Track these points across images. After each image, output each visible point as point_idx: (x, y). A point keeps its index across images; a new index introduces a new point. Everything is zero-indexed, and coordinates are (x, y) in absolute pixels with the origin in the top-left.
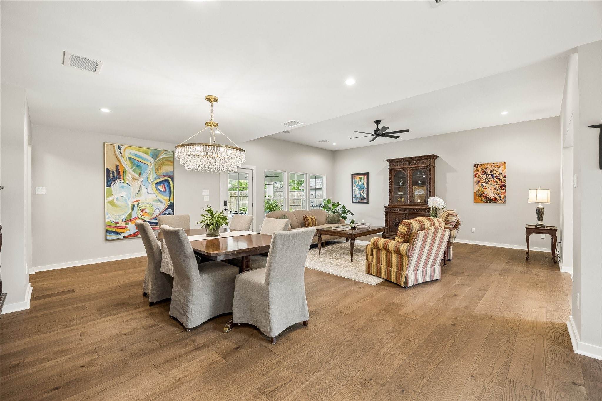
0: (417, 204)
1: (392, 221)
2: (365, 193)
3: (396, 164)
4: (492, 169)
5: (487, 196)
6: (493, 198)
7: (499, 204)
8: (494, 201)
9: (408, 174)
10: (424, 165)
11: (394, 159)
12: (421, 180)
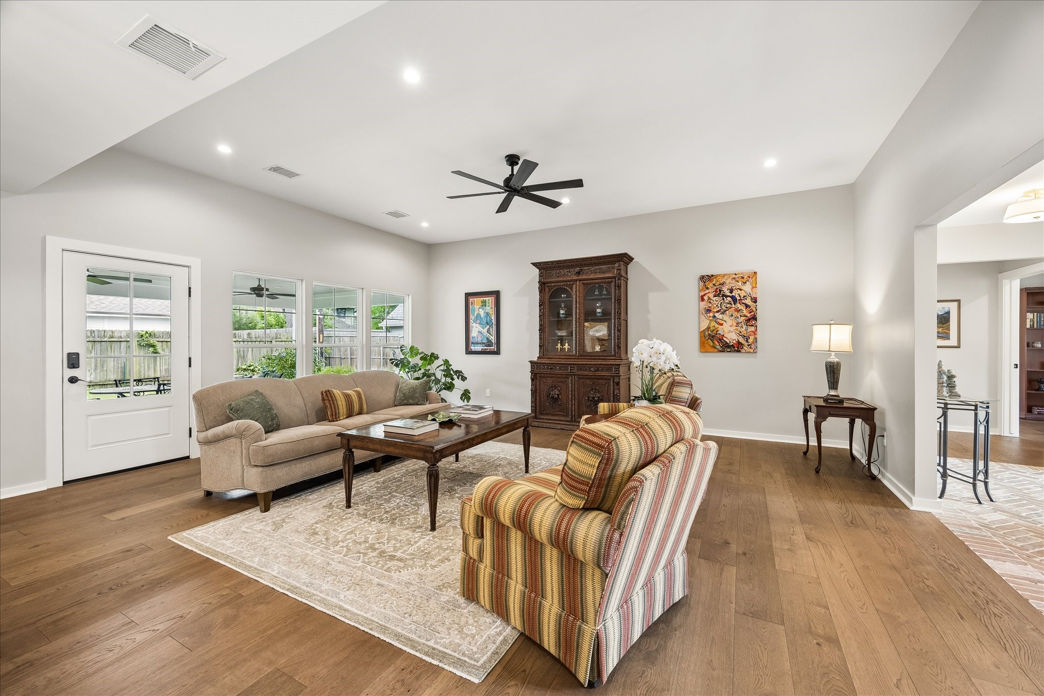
0: (594, 356)
1: (545, 391)
2: (491, 333)
3: (554, 272)
4: (732, 285)
5: (724, 339)
6: (734, 341)
7: (744, 354)
8: (736, 348)
9: (576, 292)
10: (607, 275)
11: (550, 262)
12: (601, 306)
